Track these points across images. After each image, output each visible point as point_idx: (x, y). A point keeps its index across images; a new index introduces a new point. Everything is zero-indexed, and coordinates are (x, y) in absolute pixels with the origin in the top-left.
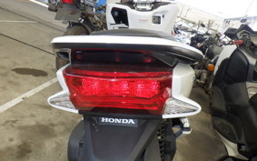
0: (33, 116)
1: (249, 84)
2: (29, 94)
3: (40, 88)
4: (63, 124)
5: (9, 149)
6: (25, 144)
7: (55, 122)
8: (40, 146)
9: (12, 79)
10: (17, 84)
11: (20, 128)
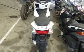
0: (19, 29)
1: (67, 19)
2: (16, 24)
3: (17, 21)
4: (26, 30)
5: (17, 37)
6: (20, 36)
7: (24, 30)
8: (23, 36)
9: (10, 20)
10: (12, 21)
11: (18, 32)
